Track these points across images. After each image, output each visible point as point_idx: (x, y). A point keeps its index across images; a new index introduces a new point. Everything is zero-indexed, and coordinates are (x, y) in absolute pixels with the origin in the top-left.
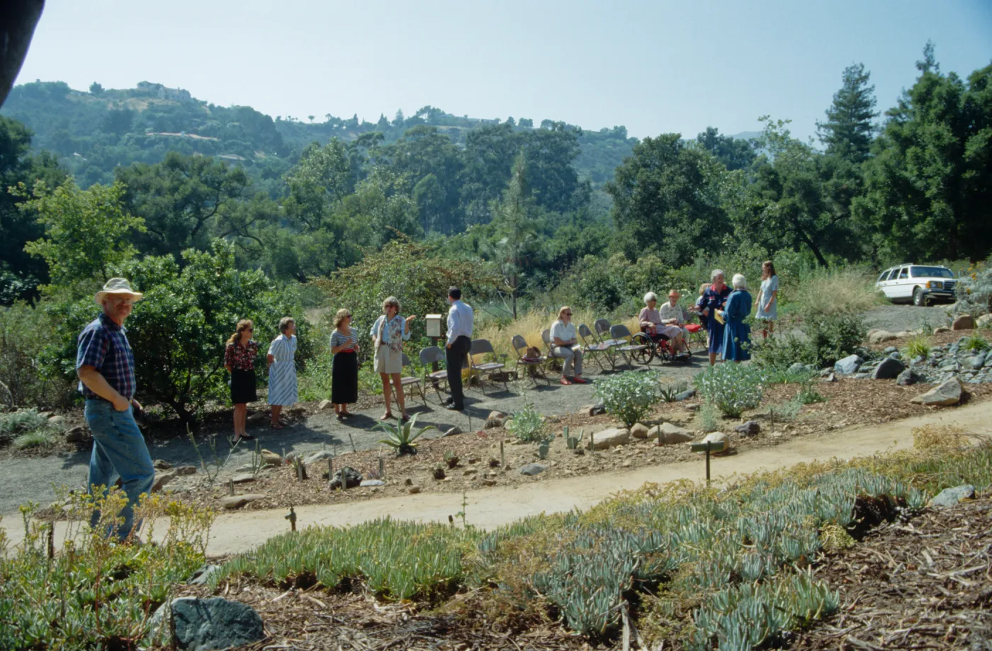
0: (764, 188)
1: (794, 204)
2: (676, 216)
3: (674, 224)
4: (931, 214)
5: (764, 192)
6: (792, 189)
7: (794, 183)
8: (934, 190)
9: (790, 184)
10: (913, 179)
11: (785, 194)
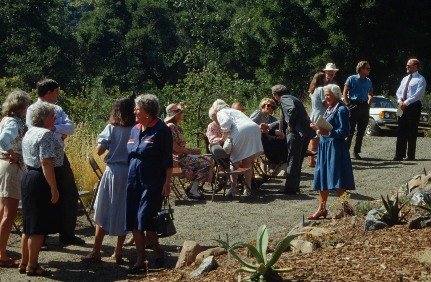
0: (108, 16)
1: (146, 36)
2: (20, 42)
3: (18, 50)
4: (329, 46)
5: (109, 21)
6: (142, 18)
7: (146, 12)
8: (330, 20)
9: (142, 13)
10: (305, 8)
11: (135, 24)
